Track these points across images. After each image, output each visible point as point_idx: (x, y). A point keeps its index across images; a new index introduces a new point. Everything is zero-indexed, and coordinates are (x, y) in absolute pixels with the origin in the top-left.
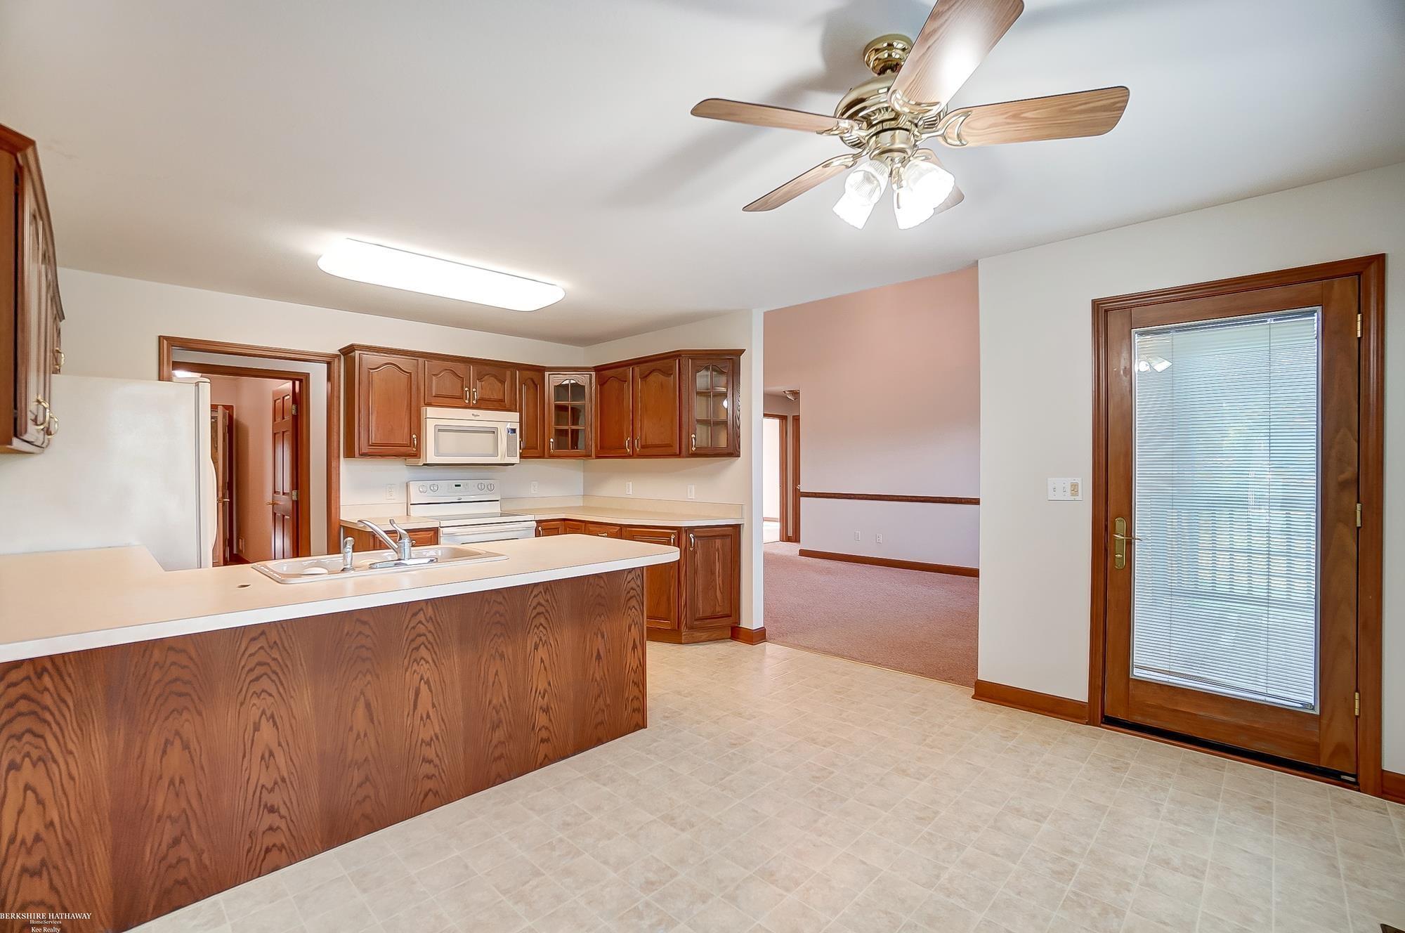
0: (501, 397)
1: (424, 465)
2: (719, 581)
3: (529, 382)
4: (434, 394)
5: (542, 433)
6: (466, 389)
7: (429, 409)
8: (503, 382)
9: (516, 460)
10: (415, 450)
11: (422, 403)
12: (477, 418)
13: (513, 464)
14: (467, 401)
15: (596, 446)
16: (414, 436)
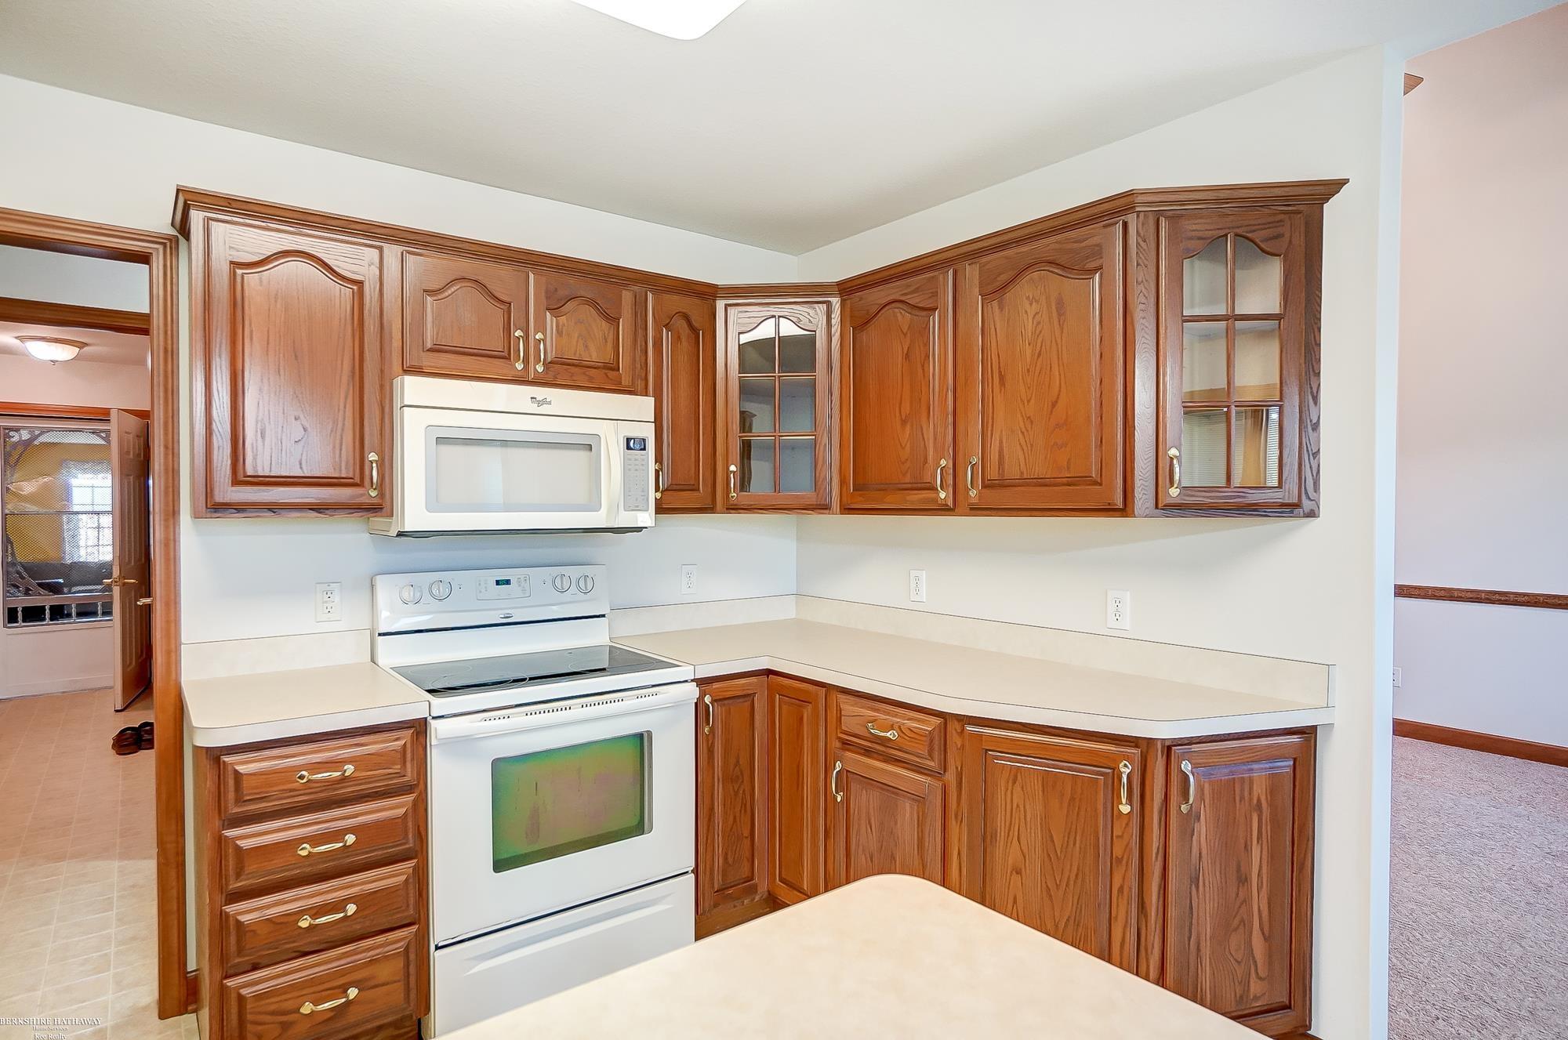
0: (608, 357)
1: (401, 534)
2: (1259, 902)
3: (681, 324)
4: (429, 345)
5: (710, 450)
6: (518, 333)
7: (409, 380)
8: (613, 320)
9: (646, 518)
10: (373, 493)
11: (396, 366)
12: (544, 409)
13: (639, 529)
14: (519, 366)
15: (843, 482)
16: (373, 457)
